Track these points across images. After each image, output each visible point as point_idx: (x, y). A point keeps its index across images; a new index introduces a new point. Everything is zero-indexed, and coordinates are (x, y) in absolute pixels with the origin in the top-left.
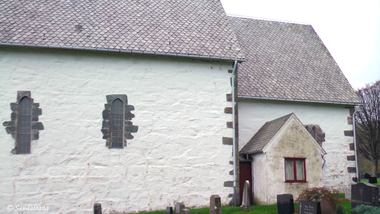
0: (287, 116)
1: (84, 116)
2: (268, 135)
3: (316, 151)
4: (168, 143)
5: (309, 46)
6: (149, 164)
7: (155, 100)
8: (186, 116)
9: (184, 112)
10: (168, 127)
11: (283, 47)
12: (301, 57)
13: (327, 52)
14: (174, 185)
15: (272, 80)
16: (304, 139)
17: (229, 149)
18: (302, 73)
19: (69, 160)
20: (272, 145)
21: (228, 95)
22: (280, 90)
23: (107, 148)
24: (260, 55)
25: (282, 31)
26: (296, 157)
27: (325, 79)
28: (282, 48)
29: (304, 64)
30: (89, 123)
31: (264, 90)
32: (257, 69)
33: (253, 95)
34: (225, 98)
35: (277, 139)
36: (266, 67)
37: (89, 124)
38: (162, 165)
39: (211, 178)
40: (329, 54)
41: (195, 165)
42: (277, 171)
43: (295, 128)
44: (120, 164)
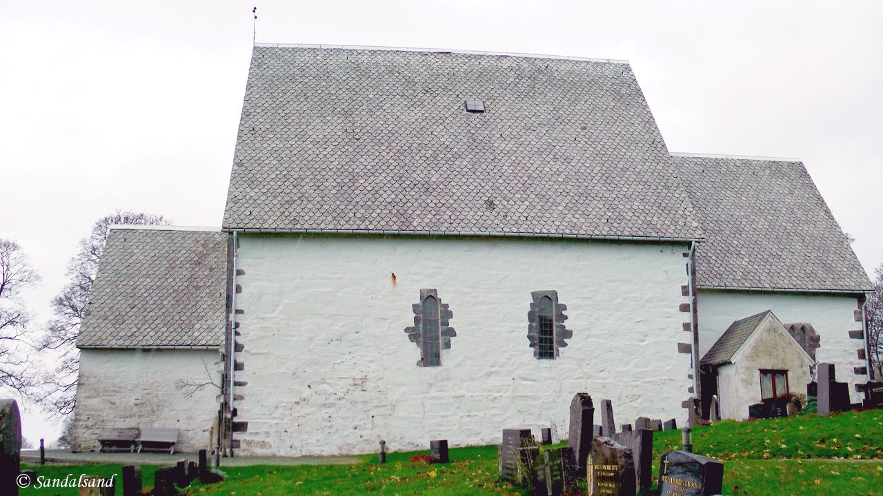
0: (761, 314)
1: (506, 319)
2: (738, 340)
3: (802, 361)
4: (610, 351)
5: (797, 200)
6: (588, 378)
7: (591, 296)
8: (631, 316)
9: (629, 311)
10: (610, 331)
11: (757, 204)
12: (784, 221)
13: (825, 209)
14: (620, 405)
15: (741, 260)
16: (784, 345)
17: (687, 359)
18: (786, 246)
19: (489, 374)
20: (743, 353)
21: (684, 287)
22: (753, 275)
23: (535, 359)
24: (723, 220)
25: (755, 177)
26: (776, 368)
27: (821, 255)
28: (755, 207)
29: (789, 231)
30: (512, 327)
31: (730, 276)
32: (720, 244)
33: (715, 284)
34: (680, 292)
35: (750, 345)
36: (732, 239)
37: (512, 329)
38: (603, 379)
39: (665, 396)
40: (828, 212)
41: (644, 380)
42: (750, 386)
43: (772, 330)
44: (553, 378)
